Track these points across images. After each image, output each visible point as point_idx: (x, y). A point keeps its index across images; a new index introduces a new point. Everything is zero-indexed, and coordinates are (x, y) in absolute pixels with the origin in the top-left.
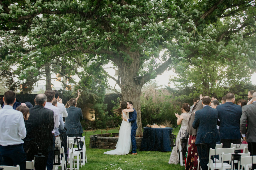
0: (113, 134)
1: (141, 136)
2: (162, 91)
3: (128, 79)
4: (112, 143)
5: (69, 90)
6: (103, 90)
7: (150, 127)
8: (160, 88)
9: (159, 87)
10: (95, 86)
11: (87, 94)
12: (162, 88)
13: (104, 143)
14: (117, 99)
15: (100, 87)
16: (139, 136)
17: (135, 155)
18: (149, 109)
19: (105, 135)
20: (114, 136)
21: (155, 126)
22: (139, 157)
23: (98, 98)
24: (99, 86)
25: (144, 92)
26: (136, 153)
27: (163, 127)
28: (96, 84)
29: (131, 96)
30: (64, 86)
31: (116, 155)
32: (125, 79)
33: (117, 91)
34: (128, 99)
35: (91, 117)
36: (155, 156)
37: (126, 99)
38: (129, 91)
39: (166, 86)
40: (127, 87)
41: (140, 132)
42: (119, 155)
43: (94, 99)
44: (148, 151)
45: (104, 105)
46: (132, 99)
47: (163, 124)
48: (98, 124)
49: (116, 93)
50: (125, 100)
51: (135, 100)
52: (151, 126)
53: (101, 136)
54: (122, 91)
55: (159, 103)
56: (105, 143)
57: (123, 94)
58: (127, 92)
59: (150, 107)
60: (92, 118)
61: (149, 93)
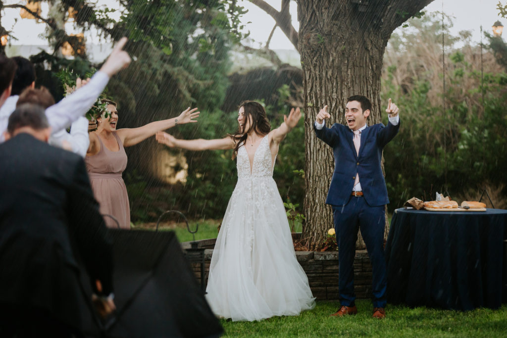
2: (467, 59)
3: (328, 8)
5: (75, 54)
6: (222, 53)
7: (423, 209)
8: (459, 45)
9: (457, 39)
10: (187, 38)
11: (150, 71)
12: (468, 47)
14: (278, 93)
15: (210, 41)
21: (441, 203)
22: (377, 332)
23: (199, 85)
24: (203, 36)
25: (391, 61)
27: (476, 206)
28: (192, 31)
29: (342, 81)
30: (54, 39)
32: (318, 8)
33: (278, 61)
34: (327, 92)
35: (172, 167)
36: (443, 330)
37: (321, 90)
38: (331, 59)
39: (488, 35)
40: (326, 41)
43: (180, 92)
45: (223, 116)
47: (473, 198)
48: (200, 198)
49: (275, 68)
50: (316, 94)
52: (427, 203)
54: (302, 60)
55: (455, 109)
57: (310, 70)
58: (325, 63)
59: (420, 125)
60: (174, 174)
61: (412, 66)
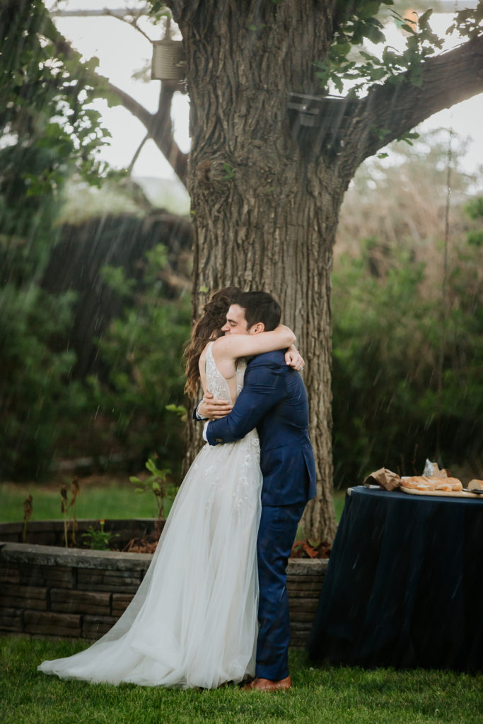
0: (110, 526)
1: (320, 551)
3: (246, 117)
4: (105, 597)
7: (398, 489)
9: (474, 178)
13: (44, 590)
14: (145, 260)
16: (309, 551)
17: (274, 692)
18: (389, 348)
19: (54, 535)
20: (122, 546)
21: (432, 482)
22: (305, 711)
26: (284, 684)
29: (264, 249)
31: (132, 686)
32: (227, 114)
34: (235, 268)
36: (424, 712)
37: (225, 264)
38: (246, 209)
40: (238, 175)
41: (317, 525)
42: (153, 689)
44: (369, 665)
45: (41, 298)
46: (268, 272)
50: (215, 270)
51: (289, 279)
52: (405, 479)
53: (20, 541)
56: (48, 594)
57: (206, 226)
58: (235, 215)
59: (400, 333)
61: (389, 224)
